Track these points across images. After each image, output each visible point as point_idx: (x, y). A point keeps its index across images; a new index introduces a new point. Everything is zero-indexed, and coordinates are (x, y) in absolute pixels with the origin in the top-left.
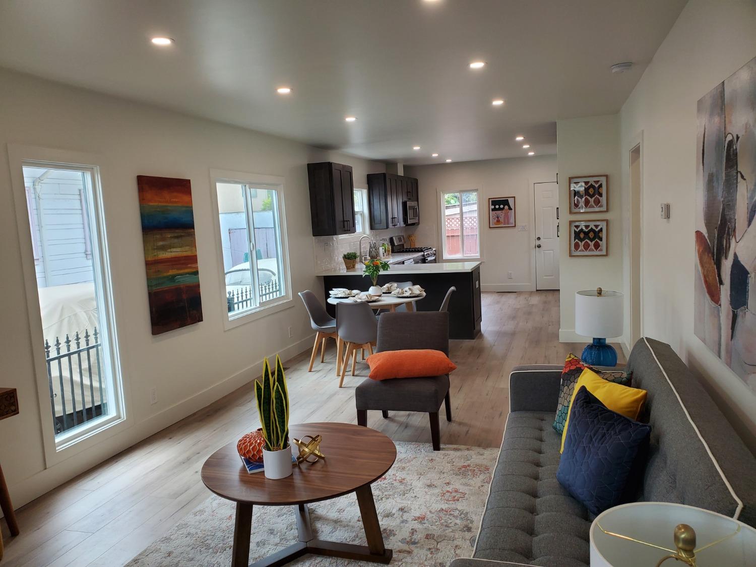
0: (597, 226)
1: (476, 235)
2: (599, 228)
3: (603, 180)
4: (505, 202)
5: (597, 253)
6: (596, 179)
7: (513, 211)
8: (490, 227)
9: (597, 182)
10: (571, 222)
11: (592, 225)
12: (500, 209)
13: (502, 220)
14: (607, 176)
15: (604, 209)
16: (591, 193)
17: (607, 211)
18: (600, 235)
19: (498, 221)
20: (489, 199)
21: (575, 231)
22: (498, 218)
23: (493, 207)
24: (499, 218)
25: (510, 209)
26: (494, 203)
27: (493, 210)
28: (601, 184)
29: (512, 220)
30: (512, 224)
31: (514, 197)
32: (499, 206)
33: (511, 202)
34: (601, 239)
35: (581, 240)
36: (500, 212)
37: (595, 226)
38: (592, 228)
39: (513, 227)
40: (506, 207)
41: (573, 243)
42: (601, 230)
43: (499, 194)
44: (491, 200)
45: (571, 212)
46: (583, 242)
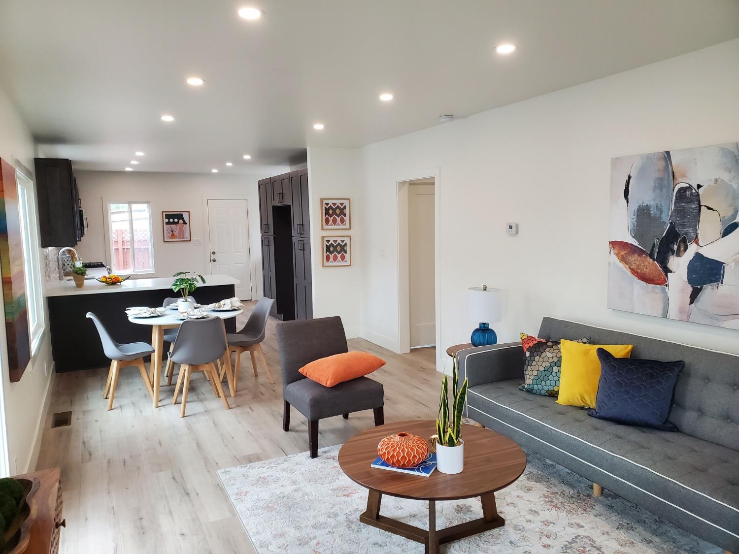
0: (343, 241)
1: (148, 249)
2: (344, 243)
3: (346, 203)
4: (180, 216)
5: (342, 263)
6: (342, 201)
7: (188, 224)
8: (164, 241)
9: (342, 204)
10: (323, 237)
11: (339, 240)
12: (174, 223)
13: (176, 233)
14: (349, 199)
15: (347, 226)
16: (338, 213)
17: (350, 229)
18: (345, 248)
19: (173, 235)
20: (163, 212)
21: (326, 245)
22: (172, 232)
23: (167, 220)
24: (174, 232)
25: (185, 223)
26: (168, 216)
27: (167, 223)
28: (345, 206)
29: (187, 235)
30: (187, 238)
31: (189, 212)
32: (174, 220)
33: (185, 216)
34: (346, 252)
35: (331, 253)
36: (175, 225)
37: (341, 241)
38: (339, 243)
39: (189, 241)
40: (181, 221)
41: (325, 255)
42: (346, 244)
43: (174, 207)
44: (164, 214)
45: (323, 229)
46: (333, 255)
